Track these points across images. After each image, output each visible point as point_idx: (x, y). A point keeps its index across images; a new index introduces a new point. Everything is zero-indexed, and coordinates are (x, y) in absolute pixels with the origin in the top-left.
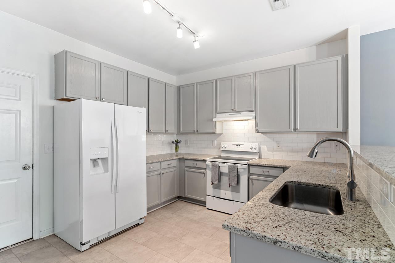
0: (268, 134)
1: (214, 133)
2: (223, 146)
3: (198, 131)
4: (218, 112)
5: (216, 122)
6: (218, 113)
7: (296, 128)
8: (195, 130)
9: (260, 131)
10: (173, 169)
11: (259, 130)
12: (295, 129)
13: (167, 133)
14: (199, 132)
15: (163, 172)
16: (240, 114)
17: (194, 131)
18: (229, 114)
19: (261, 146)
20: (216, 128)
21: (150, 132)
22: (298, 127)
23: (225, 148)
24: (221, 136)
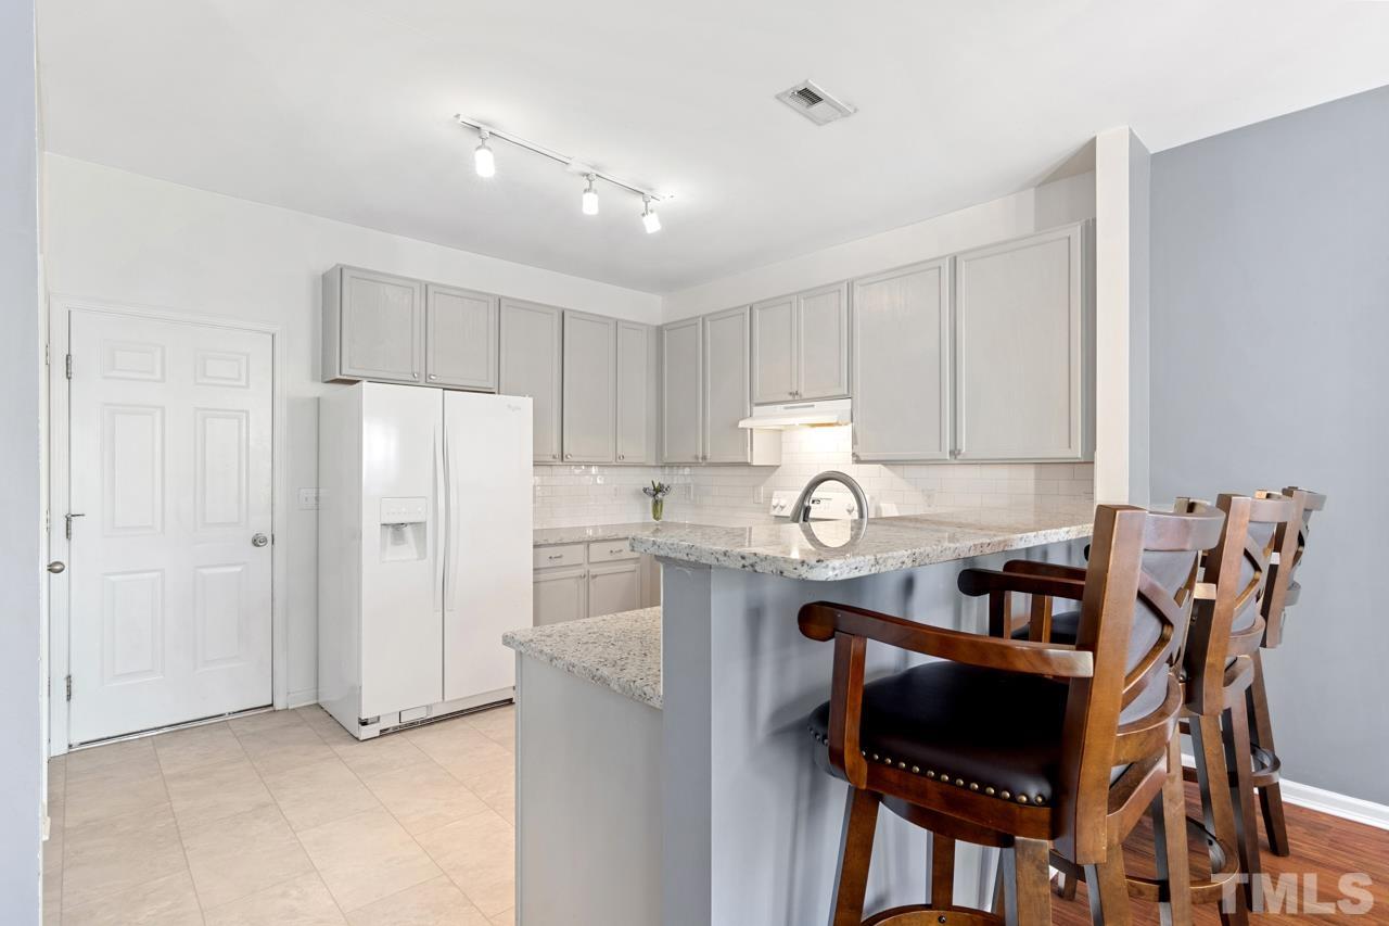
0: (900, 468)
1: (747, 465)
2: (774, 502)
3: (704, 458)
4: (755, 401)
5: (751, 429)
6: (758, 405)
7: (958, 448)
8: (700, 455)
9: (862, 459)
10: (631, 566)
11: (860, 454)
12: (954, 453)
13: (620, 463)
14: (708, 461)
15: (594, 570)
16: (813, 406)
17: (697, 457)
18: (786, 408)
19: (882, 505)
20: (752, 449)
21: (565, 459)
22: (963, 446)
23: (782, 507)
24: (776, 473)
